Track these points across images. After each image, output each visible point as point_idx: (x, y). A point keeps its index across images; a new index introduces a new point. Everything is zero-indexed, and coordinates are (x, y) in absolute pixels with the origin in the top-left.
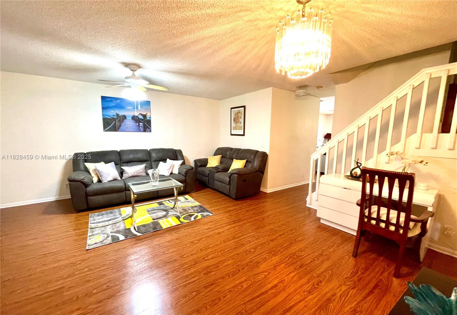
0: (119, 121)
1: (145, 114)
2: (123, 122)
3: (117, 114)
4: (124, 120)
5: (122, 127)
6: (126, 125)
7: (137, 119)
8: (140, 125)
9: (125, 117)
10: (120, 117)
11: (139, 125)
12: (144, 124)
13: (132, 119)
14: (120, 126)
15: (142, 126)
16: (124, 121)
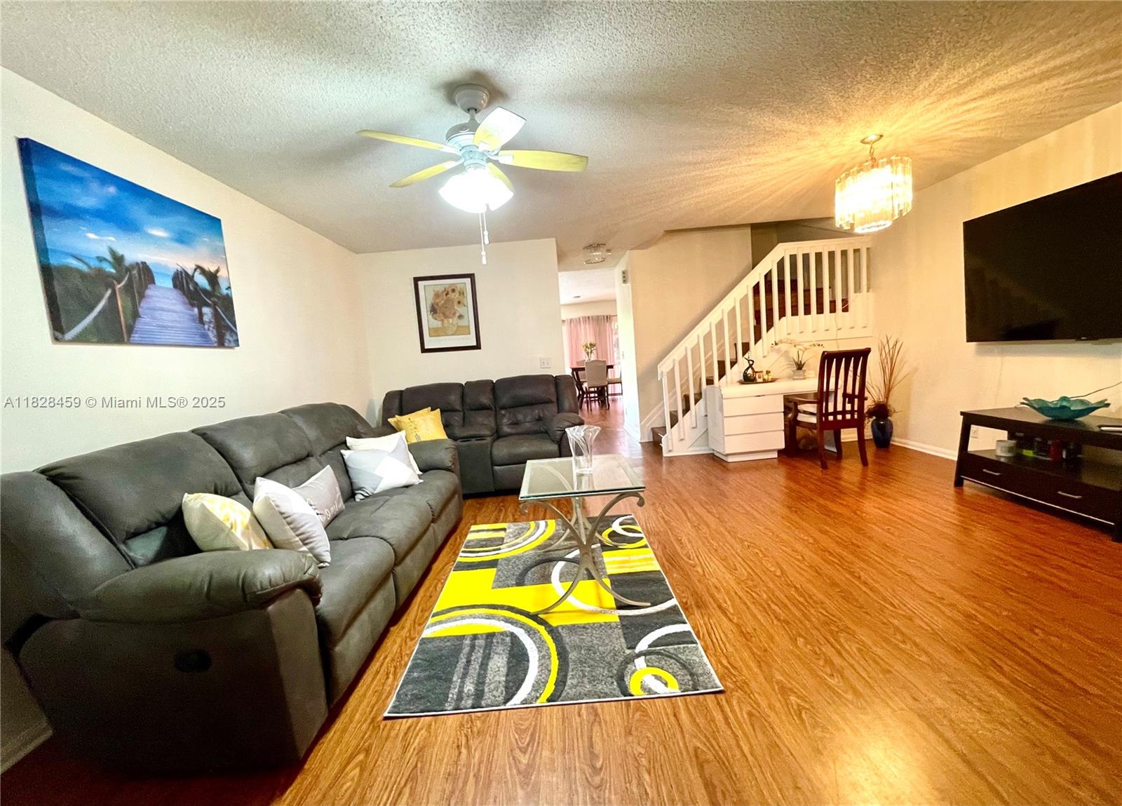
0: (128, 288)
1: (213, 269)
2: (142, 296)
3: (113, 253)
4: (146, 288)
5: (144, 323)
6: (157, 314)
7: (191, 288)
8: (206, 318)
9: (145, 274)
10: (128, 269)
11: (201, 315)
12: (216, 314)
13: (175, 286)
14: (136, 315)
15: (210, 322)
16: (148, 292)
